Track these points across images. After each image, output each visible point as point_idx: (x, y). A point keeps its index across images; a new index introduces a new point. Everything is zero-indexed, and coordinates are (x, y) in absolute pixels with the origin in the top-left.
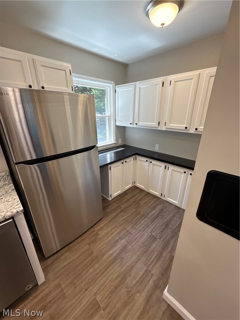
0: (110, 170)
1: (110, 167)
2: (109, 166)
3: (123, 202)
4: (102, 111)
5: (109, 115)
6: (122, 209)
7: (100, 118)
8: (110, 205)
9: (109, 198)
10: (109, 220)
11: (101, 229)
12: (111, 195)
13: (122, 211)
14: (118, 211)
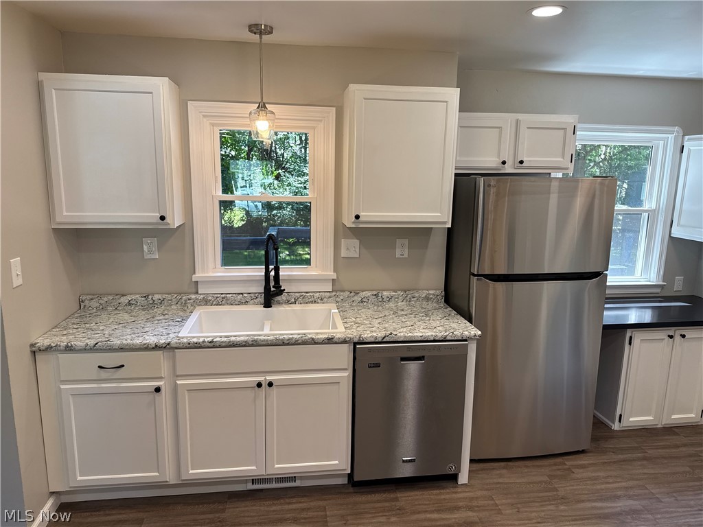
0: (630, 344)
1: (631, 338)
2: (629, 333)
3: (656, 444)
4: (634, 197)
5: (654, 206)
6: (646, 454)
7: (626, 214)
8: (612, 437)
9: (614, 423)
10: (606, 461)
11: (582, 467)
12: (621, 415)
13: (644, 459)
14: (634, 455)
